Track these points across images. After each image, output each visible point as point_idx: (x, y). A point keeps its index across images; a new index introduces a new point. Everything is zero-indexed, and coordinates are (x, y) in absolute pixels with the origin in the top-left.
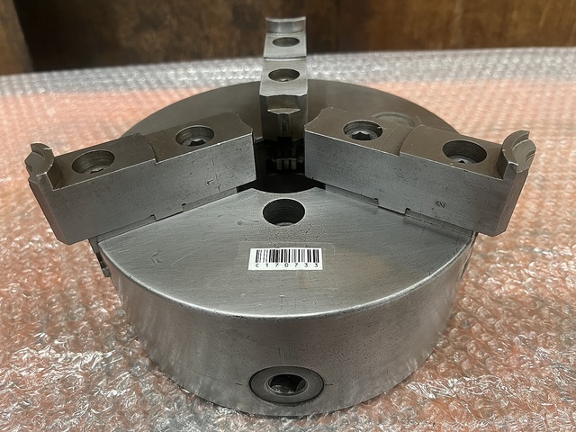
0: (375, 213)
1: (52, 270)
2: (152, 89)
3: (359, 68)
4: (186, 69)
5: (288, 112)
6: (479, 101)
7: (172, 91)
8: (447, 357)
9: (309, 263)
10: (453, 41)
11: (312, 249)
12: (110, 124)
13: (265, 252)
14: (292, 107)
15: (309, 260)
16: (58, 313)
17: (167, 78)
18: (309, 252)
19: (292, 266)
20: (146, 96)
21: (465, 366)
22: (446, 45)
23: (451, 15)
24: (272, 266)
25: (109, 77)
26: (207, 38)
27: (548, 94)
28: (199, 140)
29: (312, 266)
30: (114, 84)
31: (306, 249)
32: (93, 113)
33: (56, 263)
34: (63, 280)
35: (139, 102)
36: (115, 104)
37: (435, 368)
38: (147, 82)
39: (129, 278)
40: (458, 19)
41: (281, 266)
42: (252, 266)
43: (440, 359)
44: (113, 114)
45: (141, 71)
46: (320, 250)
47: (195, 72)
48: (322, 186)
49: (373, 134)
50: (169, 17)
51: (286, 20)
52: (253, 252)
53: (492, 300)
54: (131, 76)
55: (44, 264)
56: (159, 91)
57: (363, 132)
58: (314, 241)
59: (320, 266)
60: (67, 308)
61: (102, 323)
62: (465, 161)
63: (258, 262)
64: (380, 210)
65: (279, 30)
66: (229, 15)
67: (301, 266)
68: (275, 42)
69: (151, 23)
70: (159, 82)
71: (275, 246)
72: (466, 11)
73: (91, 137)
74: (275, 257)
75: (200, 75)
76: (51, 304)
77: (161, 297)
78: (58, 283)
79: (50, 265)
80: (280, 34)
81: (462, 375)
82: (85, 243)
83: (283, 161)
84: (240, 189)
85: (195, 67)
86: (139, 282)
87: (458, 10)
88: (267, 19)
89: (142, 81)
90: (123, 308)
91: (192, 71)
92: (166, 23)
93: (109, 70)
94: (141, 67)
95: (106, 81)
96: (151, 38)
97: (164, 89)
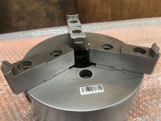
0: (113, 71)
1: (4, 100)
2: (27, 38)
3: (88, 28)
4: (37, 31)
5: (81, 43)
6: (122, 35)
7: (33, 38)
8: (135, 111)
9: (99, 90)
10: (109, 19)
11: (99, 85)
12: (15, 50)
13: (84, 88)
14: (81, 41)
15: (99, 89)
16: (10, 116)
17: (31, 34)
18: (98, 86)
19: (94, 92)
20: (25, 40)
21: (141, 112)
22: (107, 20)
23: (108, 13)
24: (88, 93)
25: (12, 35)
26: (39, 22)
27: (139, 32)
28: (56, 54)
29: (101, 91)
30: (15, 38)
31: (97, 85)
32: (9, 47)
33: (5, 98)
34: (9, 104)
35: (24, 43)
36: (16, 44)
37: (133, 115)
38: (26, 36)
39: (42, 103)
40: (109, 14)
41: (91, 92)
42: (82, 94)
43: (133, 112)
44: (16, 47)
45: (23, 33)
46: (101, 85)
47: (40, 32)
48: (95, 64)
49: (109, 48)
50: (27, 17)
51: (72, 16)
52: (81, 88)
53: (142, 91)
54: (20, 35)
55: (1, 99)
56: (29, 39)
57: (106, 47)
58: (98, 82)
59: (103, 91)
60: (12, 113)
61: (25, 117)
62: (139, 53)
63: (83, 92)
64: (115, 70)
65: (70, 18)
66: (45, 15)
67: (97, 91)
68: (70, 22)
69: (22, 18)
70: (29, 36)
71: (87, 86)
72: (111, 11)
73: (10, 55)
74: (88, 89)
75: (41, 33)
76: (7, 112)
77: (55, 108)
78: (7, 105)
79: (3, 99)
80: (71, 20)
81: (141, 116)
82: (23, 93)
83: (78, 57)
84: (70, 68)
85: (40, 31)
86: (46, 104)
87: (109, 11)
88: (67, 15)
89: (23, 36)
90: (32, 110)
91: (39, 32)
92: (27, 18)
93: (12, 33)
94: (22, 32)
95: (12, 37)
96: (22, 23)
97: (31, 38)
